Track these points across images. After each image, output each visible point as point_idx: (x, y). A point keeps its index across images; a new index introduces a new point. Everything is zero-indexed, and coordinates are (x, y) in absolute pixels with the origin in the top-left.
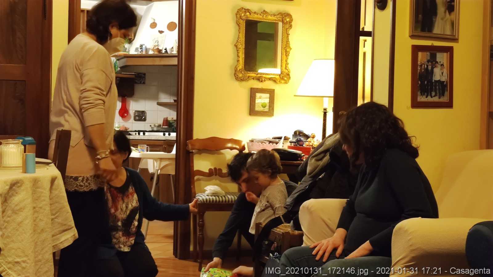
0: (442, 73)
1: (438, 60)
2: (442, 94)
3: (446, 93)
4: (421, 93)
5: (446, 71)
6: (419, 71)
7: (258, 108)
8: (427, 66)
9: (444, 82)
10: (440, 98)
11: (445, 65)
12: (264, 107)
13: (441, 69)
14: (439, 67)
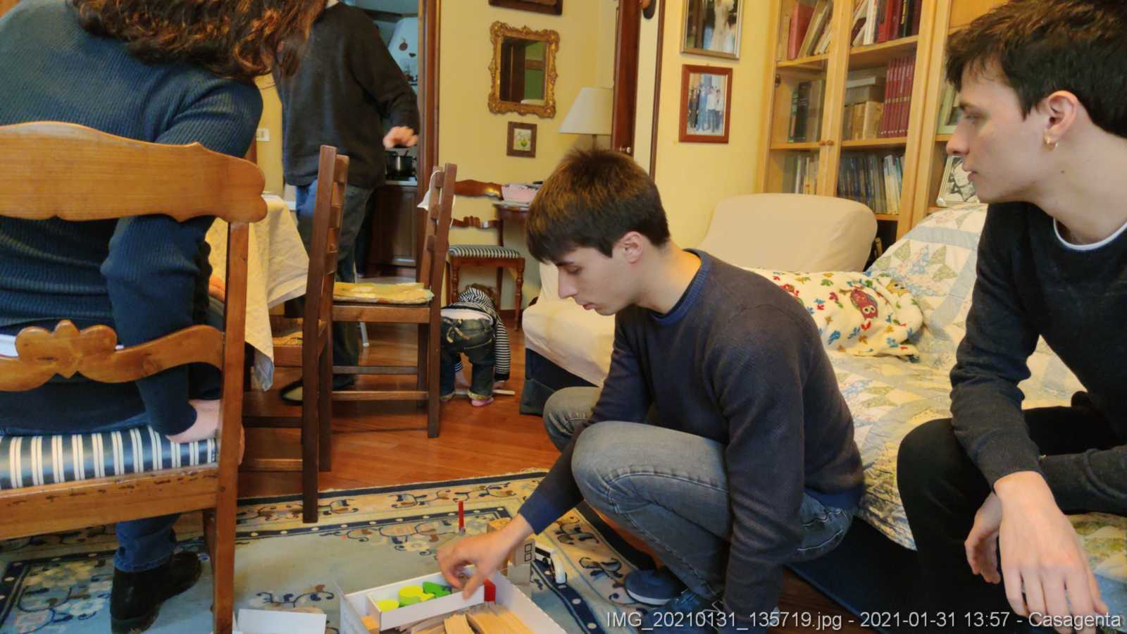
0: (718, 101)
1: (714, 84)
2: (717, 126)
3: (721, 125)
4: (691, 124)
5: (723, 99)
6: (689, 97)
7: (517, 146)
8: (700, 91)
9: (719, 112)
10: (713, 131)
11: (722, 90)
12: (524, 145)
13: (717, 96)
14: (715, 93)
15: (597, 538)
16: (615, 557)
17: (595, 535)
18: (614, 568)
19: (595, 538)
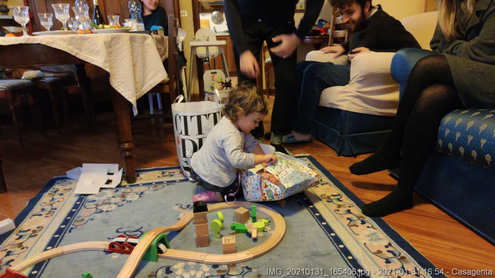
7: (298, 8)
12: (301, 7)
15: (330, 184)
16: (339, 192)
17: (329, 182)
18: (338, 197)
19: (329, 184)
